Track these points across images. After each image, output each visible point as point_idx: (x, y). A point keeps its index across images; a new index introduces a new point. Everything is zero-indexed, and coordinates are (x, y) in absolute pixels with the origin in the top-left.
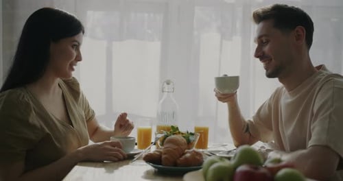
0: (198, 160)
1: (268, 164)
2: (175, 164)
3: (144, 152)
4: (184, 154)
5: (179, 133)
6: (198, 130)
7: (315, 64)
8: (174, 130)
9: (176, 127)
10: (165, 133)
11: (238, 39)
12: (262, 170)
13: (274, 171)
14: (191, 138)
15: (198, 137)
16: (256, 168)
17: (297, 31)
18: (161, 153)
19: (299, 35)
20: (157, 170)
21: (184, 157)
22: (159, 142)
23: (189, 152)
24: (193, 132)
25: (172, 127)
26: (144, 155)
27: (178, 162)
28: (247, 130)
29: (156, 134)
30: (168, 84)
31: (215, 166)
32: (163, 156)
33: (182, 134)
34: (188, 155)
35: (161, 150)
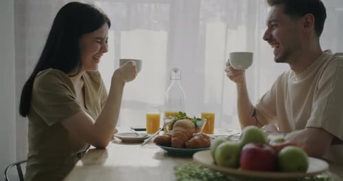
0: (206, 142)
1: (273, 143)
2: (184, 146)
3: (153, 136)
4: (192, 137)
5: (187, 118)
6: (204, 116)
7: (323, 48)
8: (182, 115)
9: (183, 112)
10: (173, 118)
11: (243, 29)
12: (267, 148)
13: (277, 149)
14: (199, 123)
15: (205, 122)
16: (261, 146)
17: (306, 19)
18: (170, 136)
19: (308, 22)
20: (166, 152)
21: (192, 139)
22: (167, 128)
23: (198, 135)
24: (200, 117)
25: (180, 113)
26: (153, 139)
27: (187, 144)
28: (254, 114)
29: (164, 119)
30: (176, 72)
31: (223, 144)
32: (173, 139)
33: (190, 119)
34: (196, 138)
35: (171, 134)
